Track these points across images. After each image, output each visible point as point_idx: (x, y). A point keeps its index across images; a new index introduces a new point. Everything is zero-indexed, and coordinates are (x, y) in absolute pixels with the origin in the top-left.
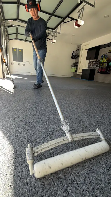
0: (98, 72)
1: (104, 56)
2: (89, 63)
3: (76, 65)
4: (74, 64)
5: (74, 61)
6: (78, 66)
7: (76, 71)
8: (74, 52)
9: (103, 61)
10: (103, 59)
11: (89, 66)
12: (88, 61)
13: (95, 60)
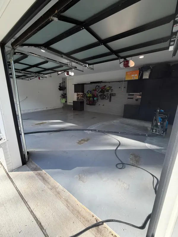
0: (87, 104)
1: (89, 92)
2: (77, 95)
3: (64, 96)
4: (63, 95)
5: (61, 92)
6: (67, 97)
7: (66, 102)
8: (60, 84)
9: (88, 95)
10: (88, 94)
11: (78, 98)
12: (76, 94)
13: (82, 93)
